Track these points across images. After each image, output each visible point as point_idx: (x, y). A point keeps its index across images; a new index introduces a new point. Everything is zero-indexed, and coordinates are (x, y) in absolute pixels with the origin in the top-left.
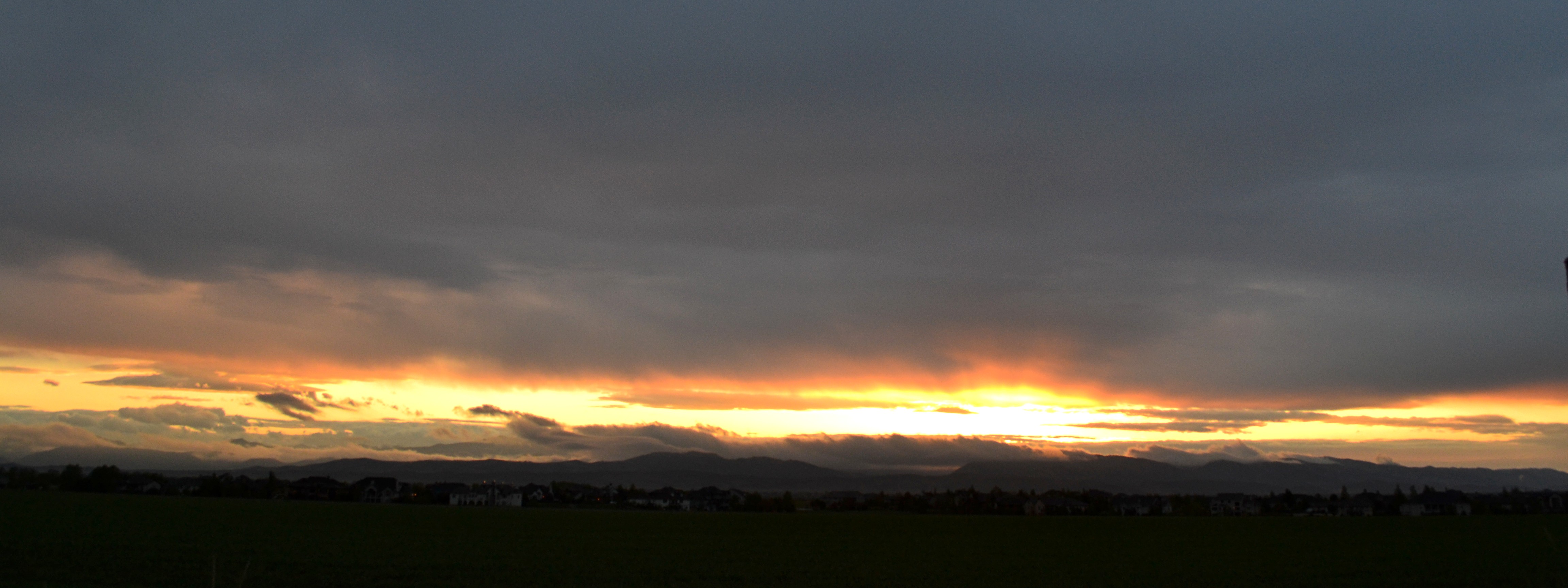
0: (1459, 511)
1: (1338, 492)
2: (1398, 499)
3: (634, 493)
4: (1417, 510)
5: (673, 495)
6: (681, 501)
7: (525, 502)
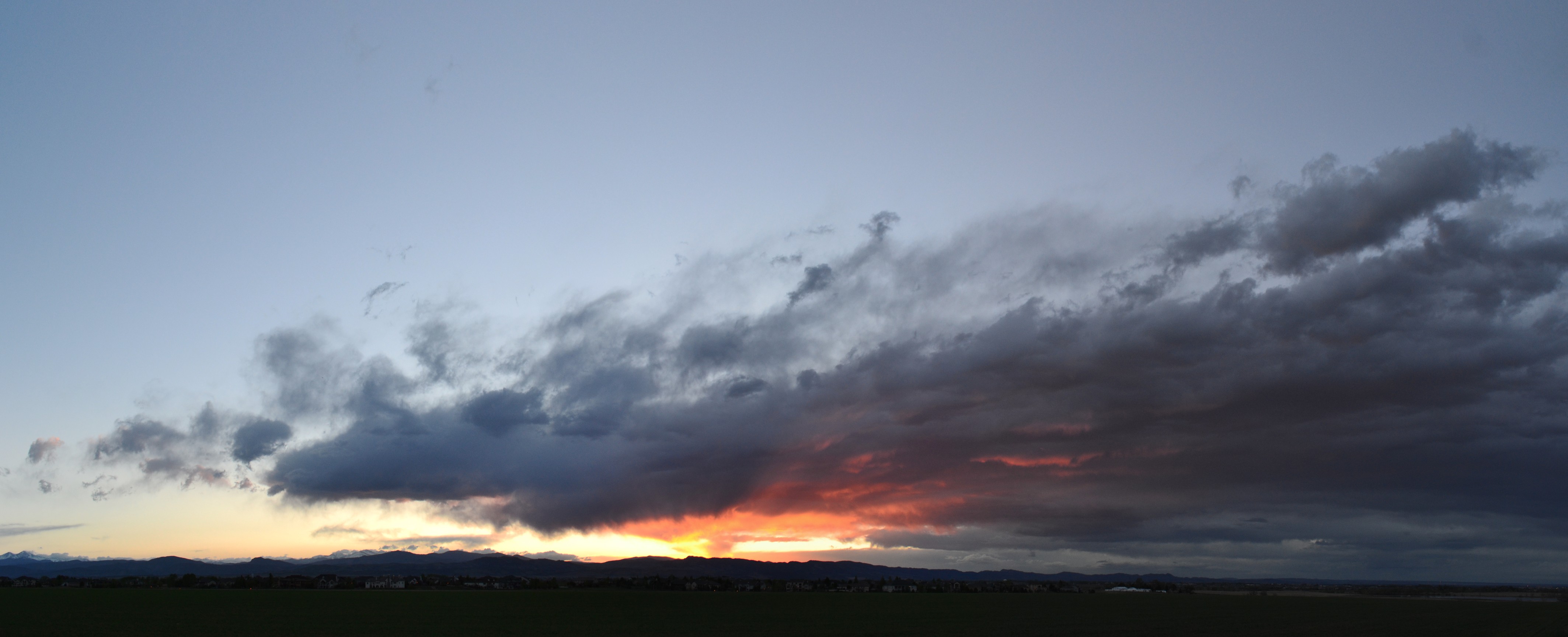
0: (911, 590)
1: (853, 578)
2: (883, 583)
3: (469, 580)
4: (890, 589)
5: (489, 580)
6: (494, 584)
7: (407, 586)
